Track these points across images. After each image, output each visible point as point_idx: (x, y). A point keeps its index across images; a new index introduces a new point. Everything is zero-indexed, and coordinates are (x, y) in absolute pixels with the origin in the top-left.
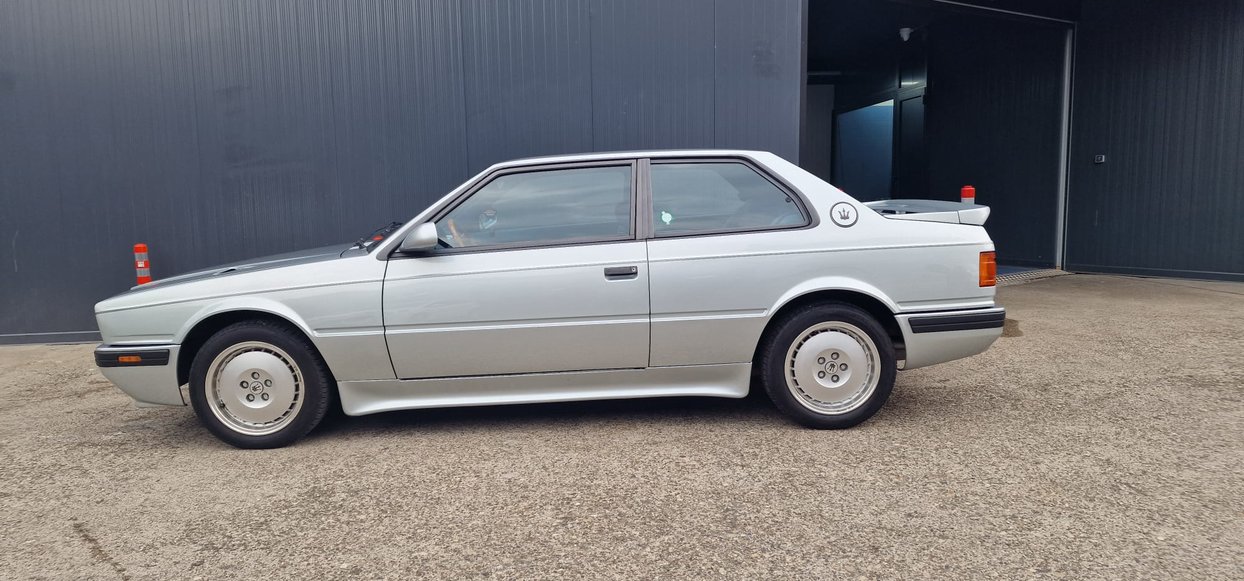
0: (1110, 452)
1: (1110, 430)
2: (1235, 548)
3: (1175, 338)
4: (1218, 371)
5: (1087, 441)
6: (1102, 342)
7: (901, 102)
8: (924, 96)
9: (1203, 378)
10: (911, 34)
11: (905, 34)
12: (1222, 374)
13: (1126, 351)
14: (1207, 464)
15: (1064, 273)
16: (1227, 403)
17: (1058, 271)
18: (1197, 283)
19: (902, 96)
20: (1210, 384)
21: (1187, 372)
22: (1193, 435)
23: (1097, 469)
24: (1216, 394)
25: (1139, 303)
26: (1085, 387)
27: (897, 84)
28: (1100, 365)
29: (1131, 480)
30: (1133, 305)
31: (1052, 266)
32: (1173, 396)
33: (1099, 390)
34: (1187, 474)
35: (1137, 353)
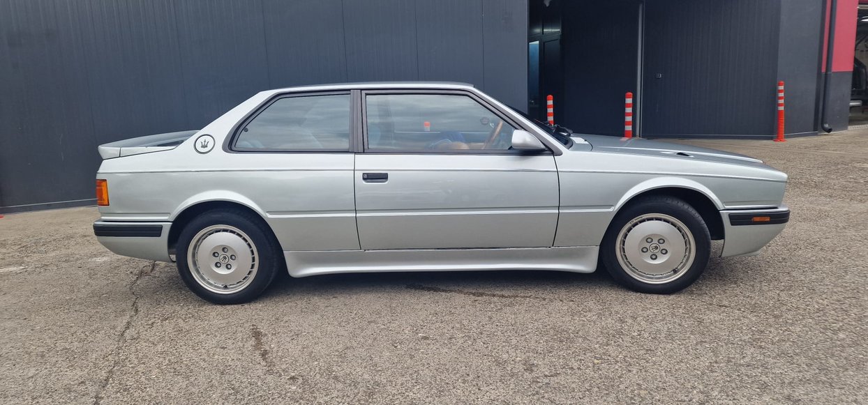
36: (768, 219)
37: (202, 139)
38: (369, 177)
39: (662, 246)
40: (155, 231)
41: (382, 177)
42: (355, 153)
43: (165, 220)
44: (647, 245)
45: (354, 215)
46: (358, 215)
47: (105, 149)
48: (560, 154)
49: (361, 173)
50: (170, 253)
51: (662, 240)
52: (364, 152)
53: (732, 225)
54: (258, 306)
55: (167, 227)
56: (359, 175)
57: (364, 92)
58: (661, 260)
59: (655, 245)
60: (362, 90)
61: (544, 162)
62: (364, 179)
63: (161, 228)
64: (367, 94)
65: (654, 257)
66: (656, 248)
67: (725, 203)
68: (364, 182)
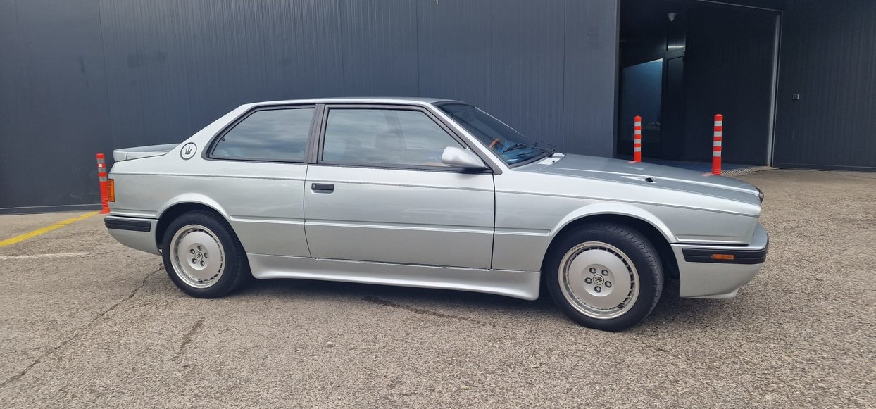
0: (797, 248)
1: (798, 240)
2: (854, 280)
3: (837, 201)
4: (859, 216)
5: (786, 244)
6: (794, 203)
7: (668, 61)
8: (684, 57)
9: (850, 219)
10: (675, 17)
11: (672, 17)
12: (860, 217)
13: (808, 207)
14: (845, 252)
15: (772, 168)
16: (861, 230)
17: (768, 167)
18: (855, 174)
19: (669, 56)
20: (855, 221)
21: (842, 216)
22: (840, 242)
23: (791, 254)
24: (856, 226)
25: (818, 184)
26: (785, 223)
27: (665, 47)
28: (793, 213)
29: (807, 258)
30: (815, 185)
31: (765, 164)
32: (833, 227)
33: (791, 224)
34: (836, 256)
35: (815, 208)
36: (732, 257)
37: (187, 147)
38: (319, 188)
39: (606, 278)
40: (145, 227)
41: (328, 188)
42: (309, 164)
43: (153, 216)
44: (591, 276)
45: (302, 223)
46: (307, 223)
47: (118, 153)
48: (500, 173)
49: (311, 183)
50: (159, 248)
51: (605, 271)
52: (317, 164)
53: (687, 261)
54: (224, 302)
55: (154, 223)
56: (309, 185)
57: (327, 106)
58: (605, 293)
59: (599, 276)
60: (326, 104)
61: (484, 181)
62: (313, 189)
63: (150, 224)
64: (329, 109)
65: (598, 289)
66: (600, 279)
67: (676, 235)
68: (312, 192)
